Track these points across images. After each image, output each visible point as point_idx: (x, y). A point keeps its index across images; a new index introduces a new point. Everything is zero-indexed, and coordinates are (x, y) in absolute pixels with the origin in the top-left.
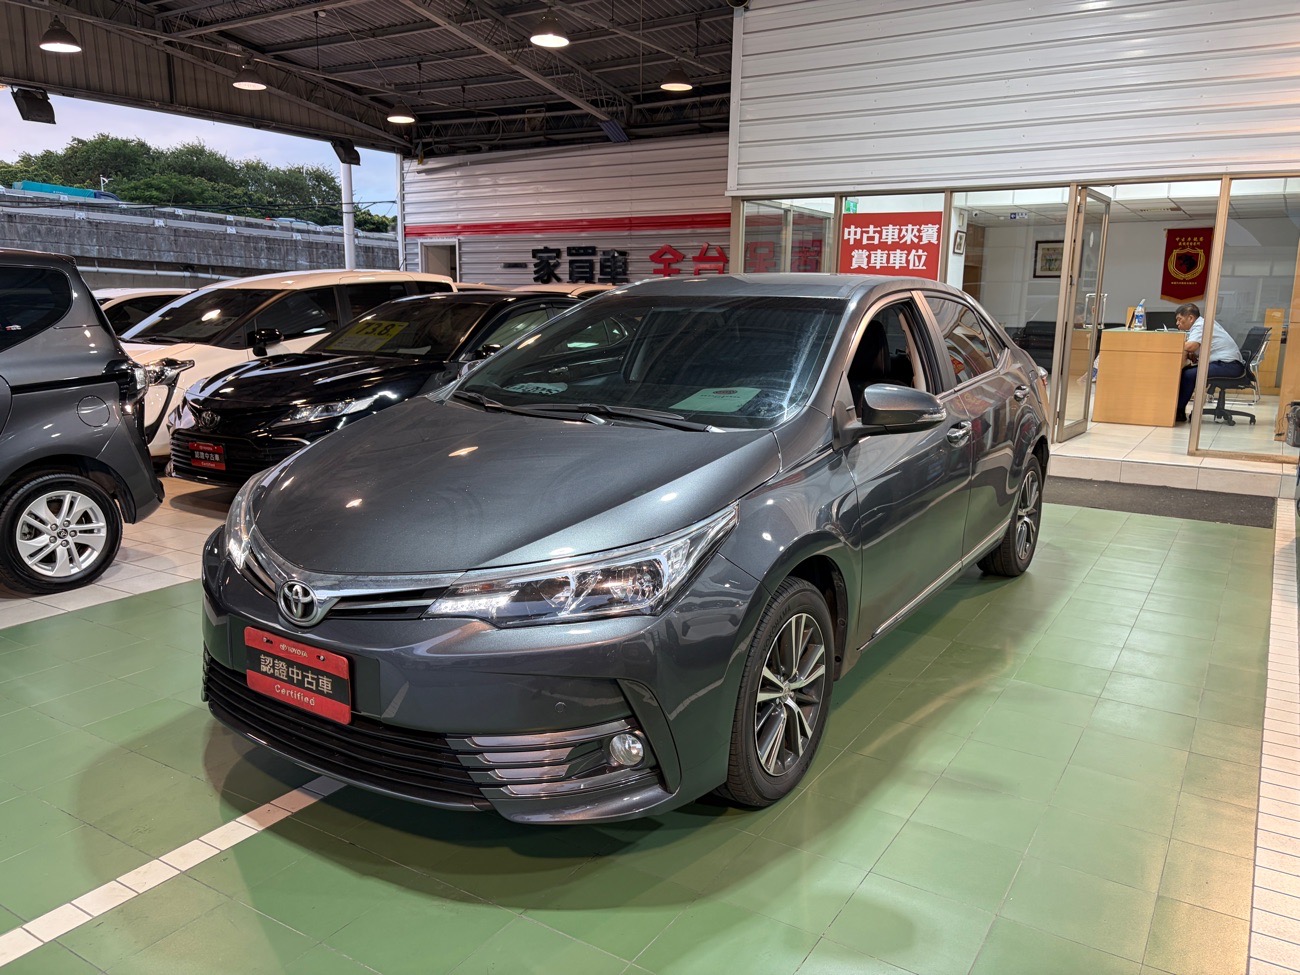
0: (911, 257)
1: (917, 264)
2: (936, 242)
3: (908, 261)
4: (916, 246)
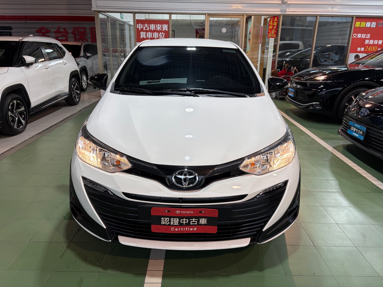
1: (162, 37)
2: (167, 30)
3: (159, 36)
4: (161, 31)
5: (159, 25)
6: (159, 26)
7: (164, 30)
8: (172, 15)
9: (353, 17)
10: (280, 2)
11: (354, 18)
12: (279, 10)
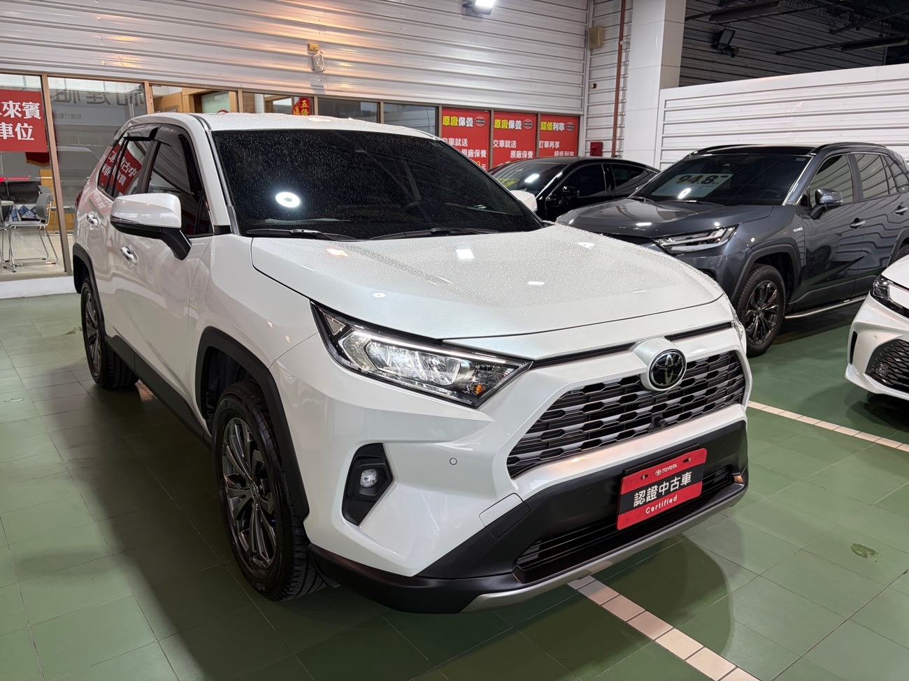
0: (17, 129)
1: (24, 135)
2: (40, 118)
3: (15, 133)
4: (22, 121)
5: (11, 103)
6: (11, 106)
7: (28, 116)
8: (49, 78)
9: (438, 107)
10: (310, 70)
11: (440, 109)
12: (309, 86)
